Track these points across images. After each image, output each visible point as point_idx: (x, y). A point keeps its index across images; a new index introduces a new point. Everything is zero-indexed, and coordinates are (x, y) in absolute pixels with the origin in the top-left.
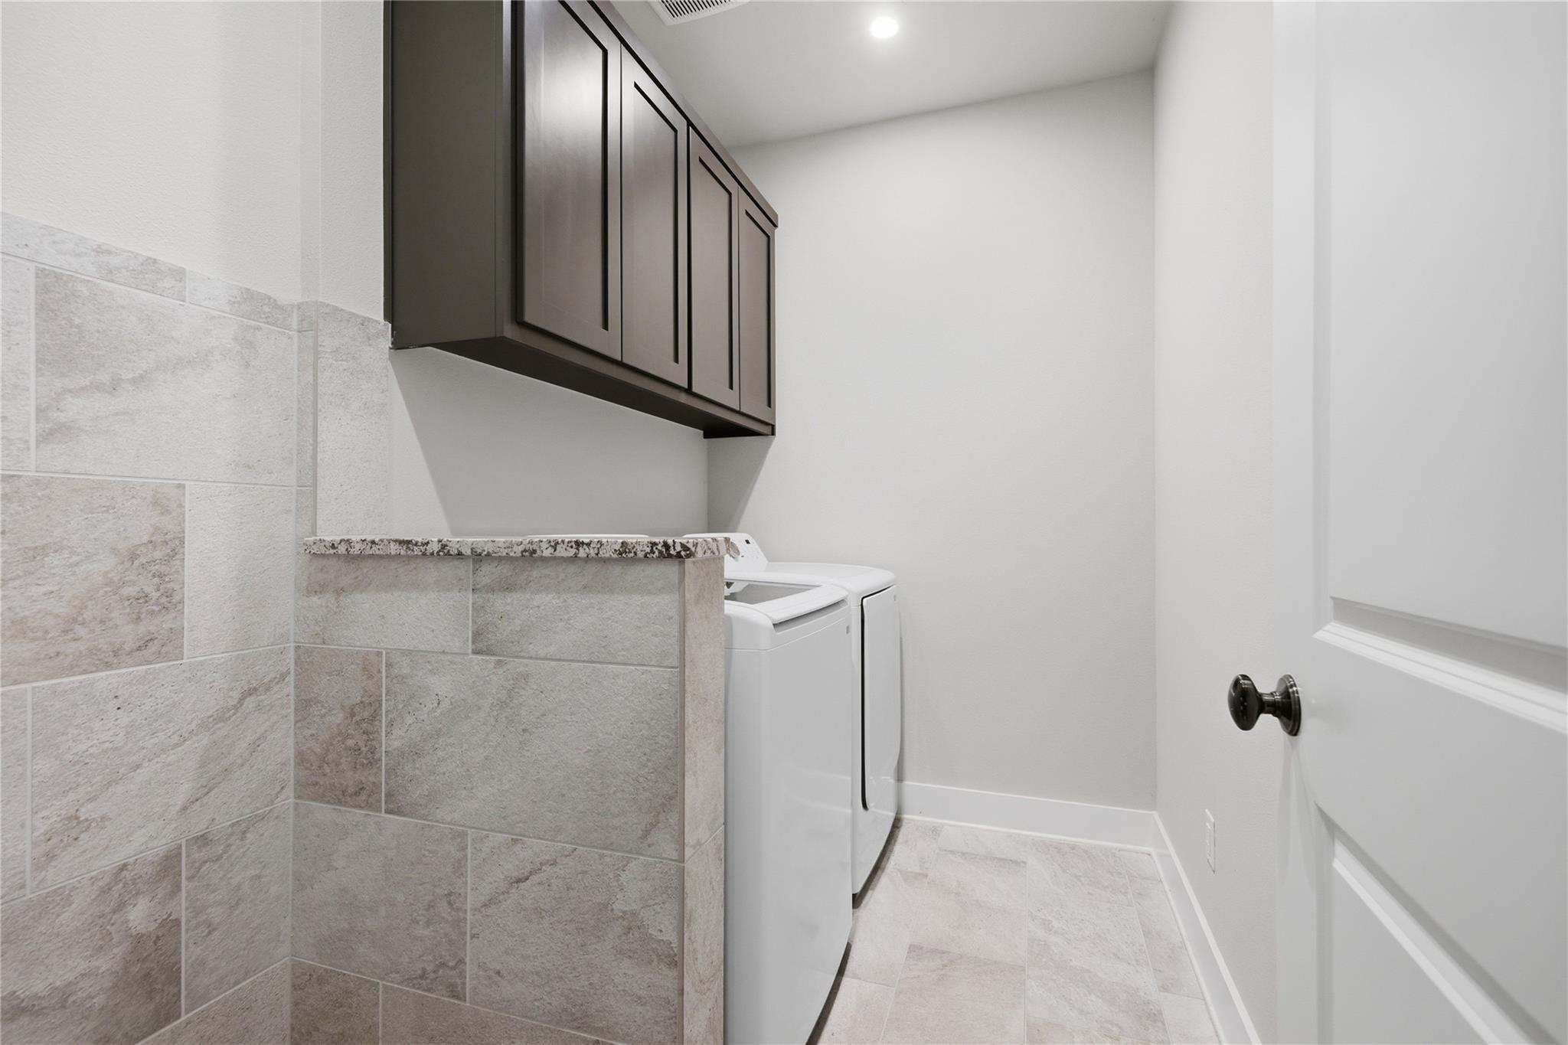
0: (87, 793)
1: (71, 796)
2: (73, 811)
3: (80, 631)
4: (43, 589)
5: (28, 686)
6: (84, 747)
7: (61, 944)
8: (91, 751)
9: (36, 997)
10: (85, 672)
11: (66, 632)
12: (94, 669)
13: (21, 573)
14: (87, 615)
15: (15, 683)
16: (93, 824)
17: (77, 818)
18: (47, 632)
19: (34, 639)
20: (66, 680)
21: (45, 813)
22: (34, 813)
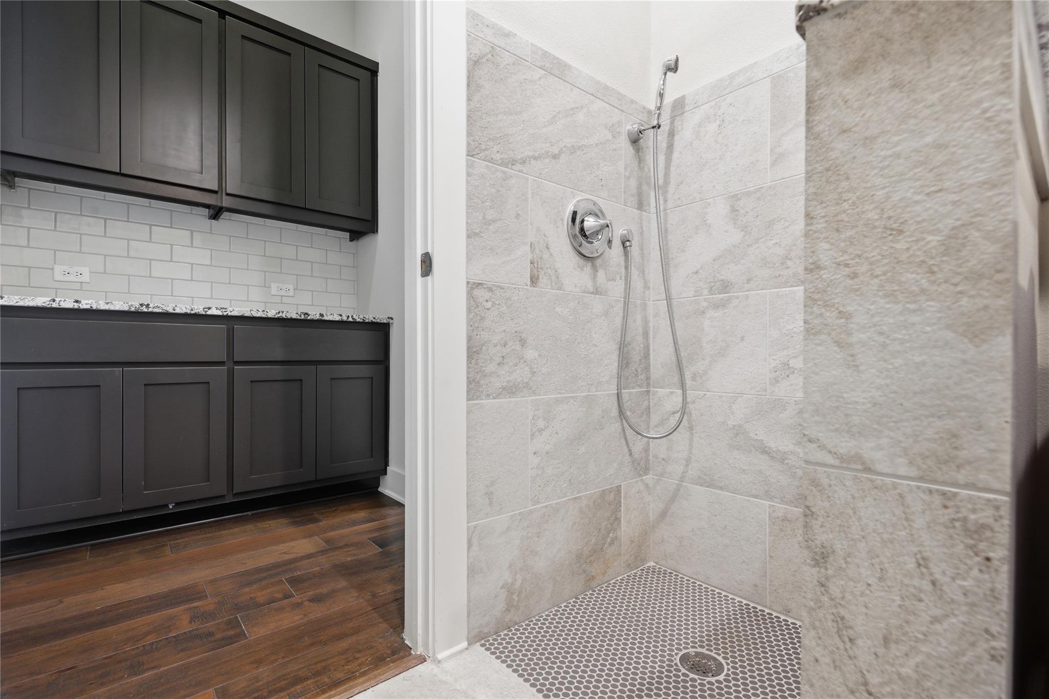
0: (793, 353)
1: (785, 352)
2: (786, 360)
3: (789, 263)
4: (773, 242)
5: (768, 291)
6: (791, 327)
7: (781, 429)
8: (795, 330)
9: (770, 448)
10: (792, 286)
11: (782, 264)
12: (796, 285)
13: (764, 235)
14: (793, 254)
15: (762, 289)
16: (796, 371)
17: (788, 365)
18: (775, 264)
19: (769, 268)
20: (784, 289)
21: (775, 358)
22: (770, 356)
